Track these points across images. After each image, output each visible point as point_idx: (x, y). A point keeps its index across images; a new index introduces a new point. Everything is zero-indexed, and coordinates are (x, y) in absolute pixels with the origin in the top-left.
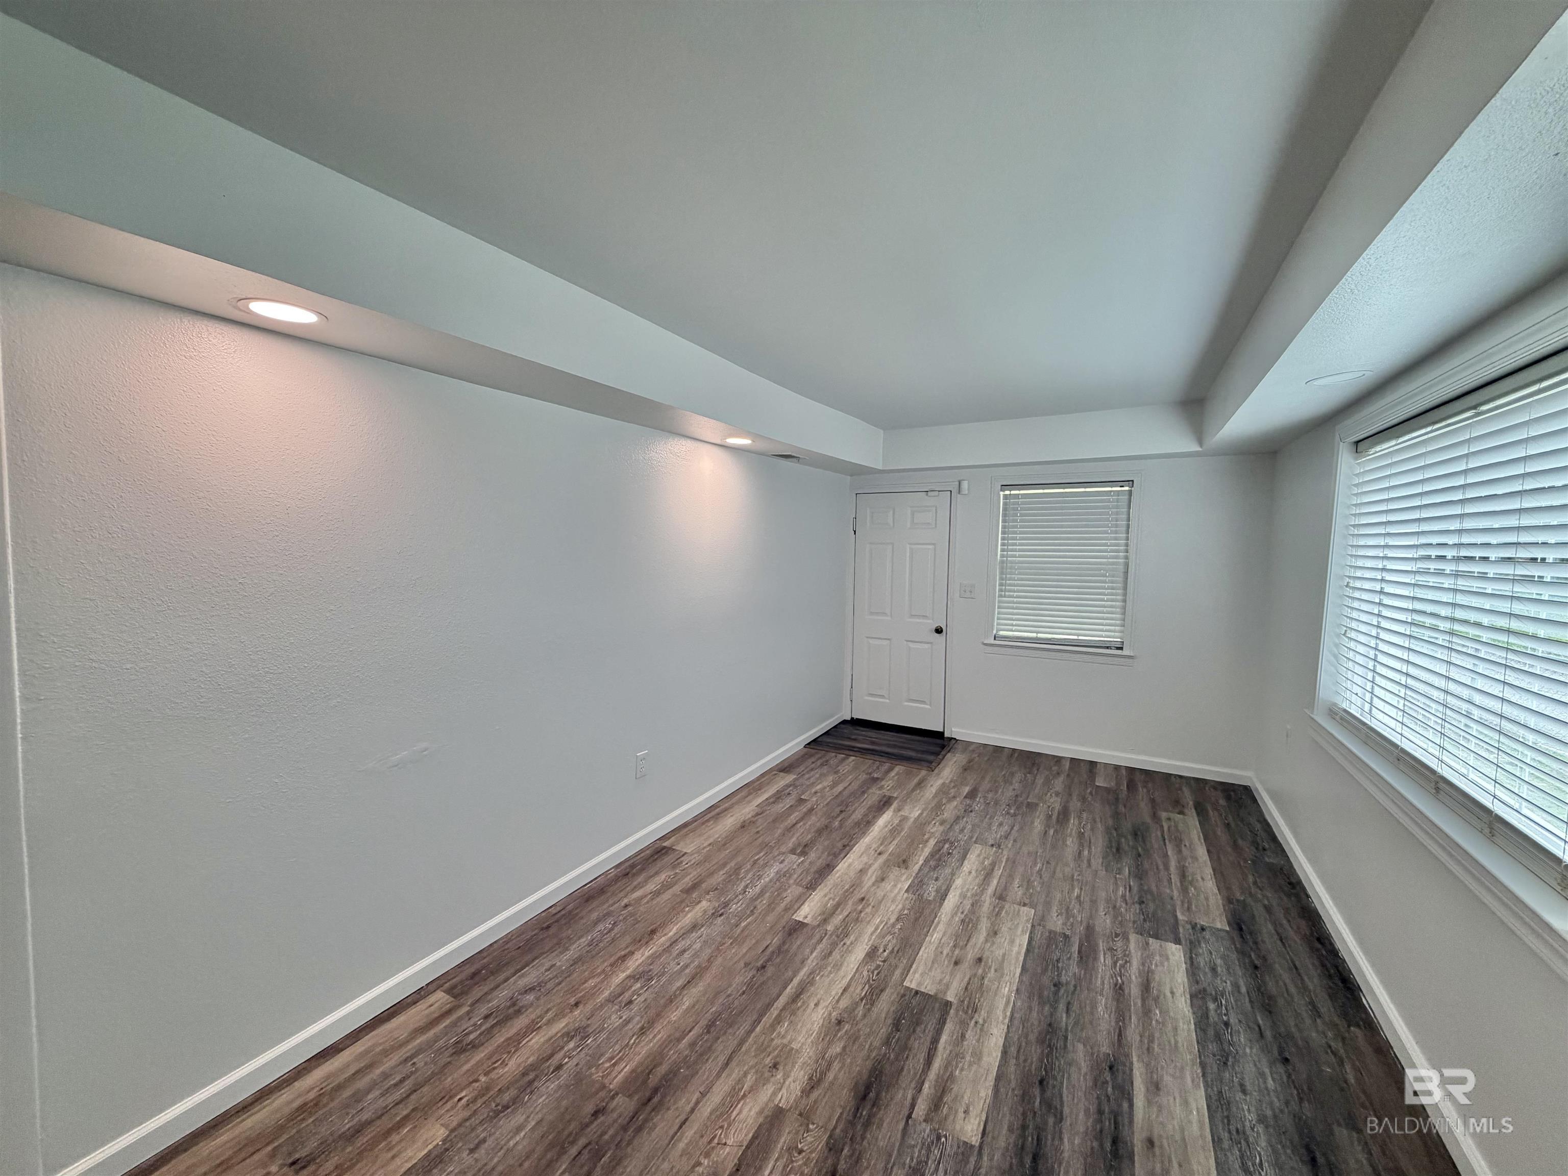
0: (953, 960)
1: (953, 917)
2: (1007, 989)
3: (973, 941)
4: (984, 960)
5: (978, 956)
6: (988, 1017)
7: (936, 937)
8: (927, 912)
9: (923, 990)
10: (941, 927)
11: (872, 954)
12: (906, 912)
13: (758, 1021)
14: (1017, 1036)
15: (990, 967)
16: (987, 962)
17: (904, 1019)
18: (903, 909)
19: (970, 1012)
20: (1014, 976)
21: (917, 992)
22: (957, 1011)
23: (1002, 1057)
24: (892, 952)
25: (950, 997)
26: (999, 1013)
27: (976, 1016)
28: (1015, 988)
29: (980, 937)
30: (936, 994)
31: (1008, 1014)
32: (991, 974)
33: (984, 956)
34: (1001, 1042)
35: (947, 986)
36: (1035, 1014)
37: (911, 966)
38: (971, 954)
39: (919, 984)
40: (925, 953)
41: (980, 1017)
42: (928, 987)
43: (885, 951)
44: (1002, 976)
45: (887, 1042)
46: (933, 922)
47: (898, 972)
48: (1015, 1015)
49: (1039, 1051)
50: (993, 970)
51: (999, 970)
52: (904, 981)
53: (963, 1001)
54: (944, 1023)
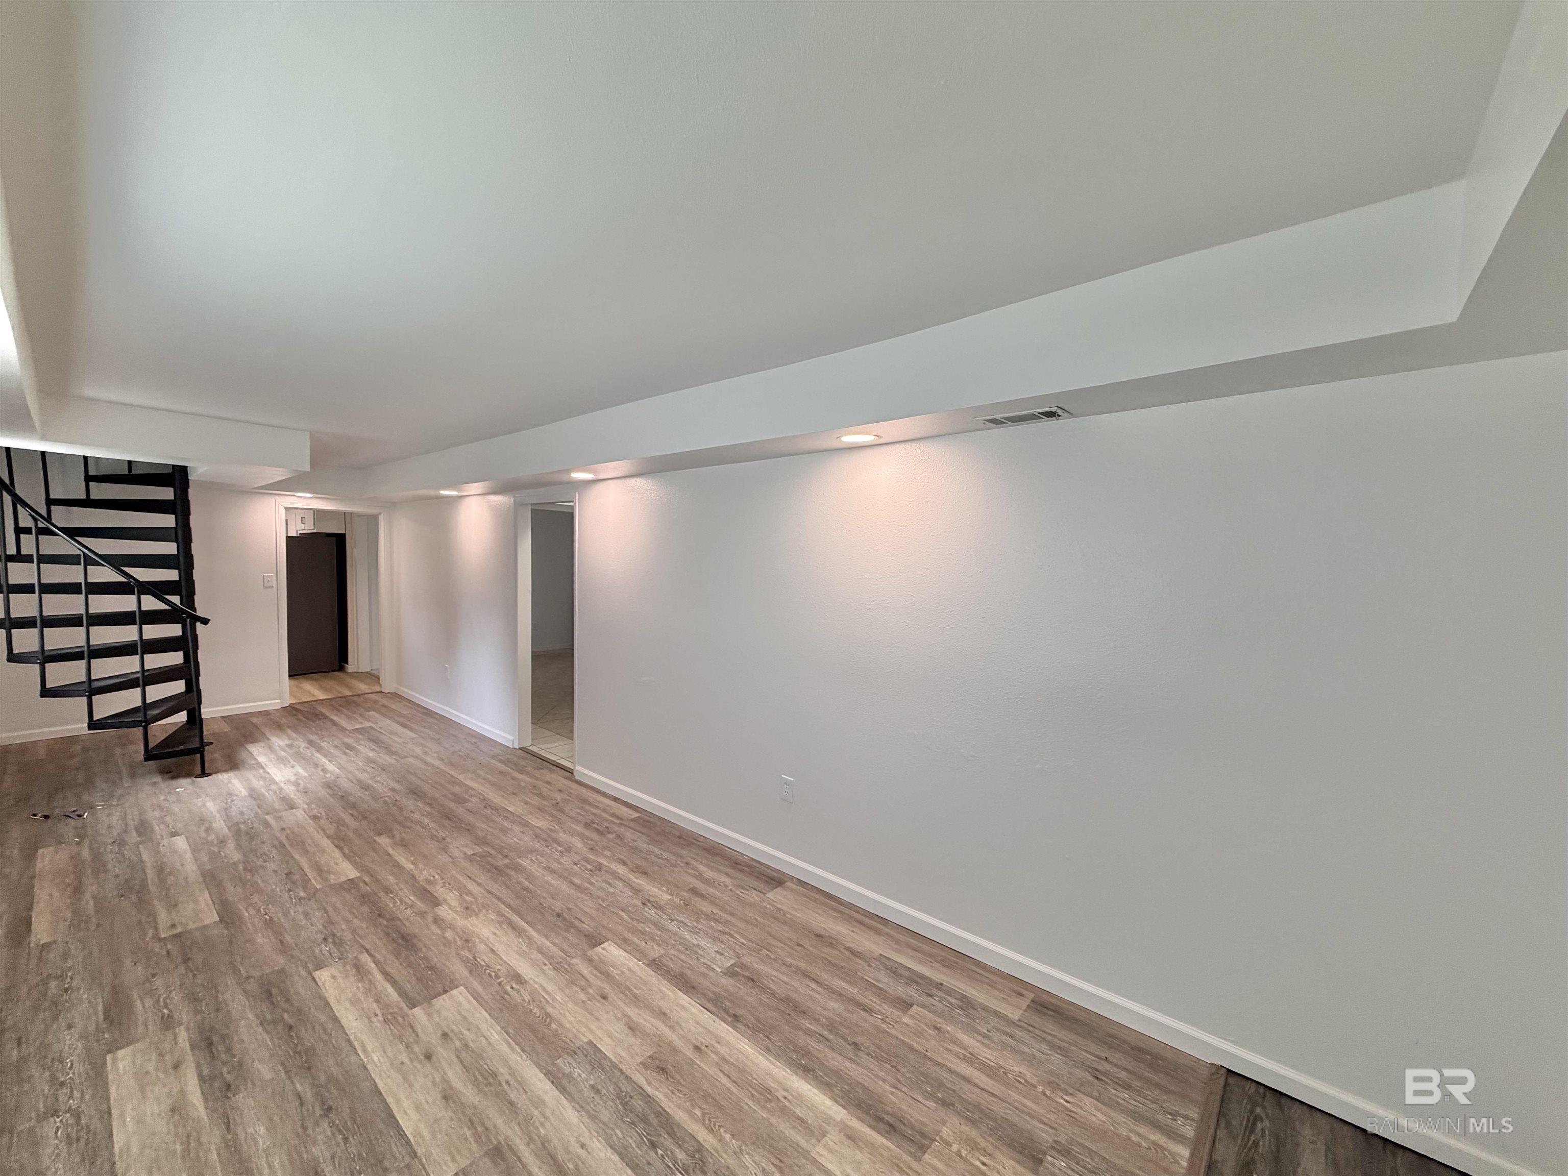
0: (451, 1035)
1: (510, 1068)
2: (376, 1059)
3: (458, 1068)
4: (425, 1061)
5: (434, 1059)
6: (371, 1026)
7: (494, 1035)
8: (539, 1047)
9: (444, 996)
10: (505, 1049)
11: (518, 978)
12: (554, 1026)
13: (509, 906)
14: (333, 1035)
15: (411, 1061)
16: (420, 1062)
17: (432, 974)
18: (561, 1025)
19: (389, 1017)
20: (380, 1076)
21: (445, 991)
22: (401, 1009)
23: (335, 1015)
24: (506, 992)
25: (417, 1011)
26: (364, 1037)
27: (381, 1018)
28: (369, 1067)
29: (456, 1078)
30: (429, 1003)
31: (356, 1043)
32: (404, 1057)
33: (428, 1065)
34: (344, 1022)
35: (429, 1015)
36: (331, 1062)
37: (475, 999)
38: (443, 1053)
39: (452, 997)
40: (481, 1017)
41: (378, 1023)
42: (442, 1002)
43: (512, 988)
44: (392, 1064)
45: (425, 959)
46: (517, 1044)
47: (480, 989)
48: (349, 1048)
49: (306, 1042)
50: (406, 1061)
51: (399, 1067)
52: (466, 988)
53: (403, 1017)
54: (400, 994)
